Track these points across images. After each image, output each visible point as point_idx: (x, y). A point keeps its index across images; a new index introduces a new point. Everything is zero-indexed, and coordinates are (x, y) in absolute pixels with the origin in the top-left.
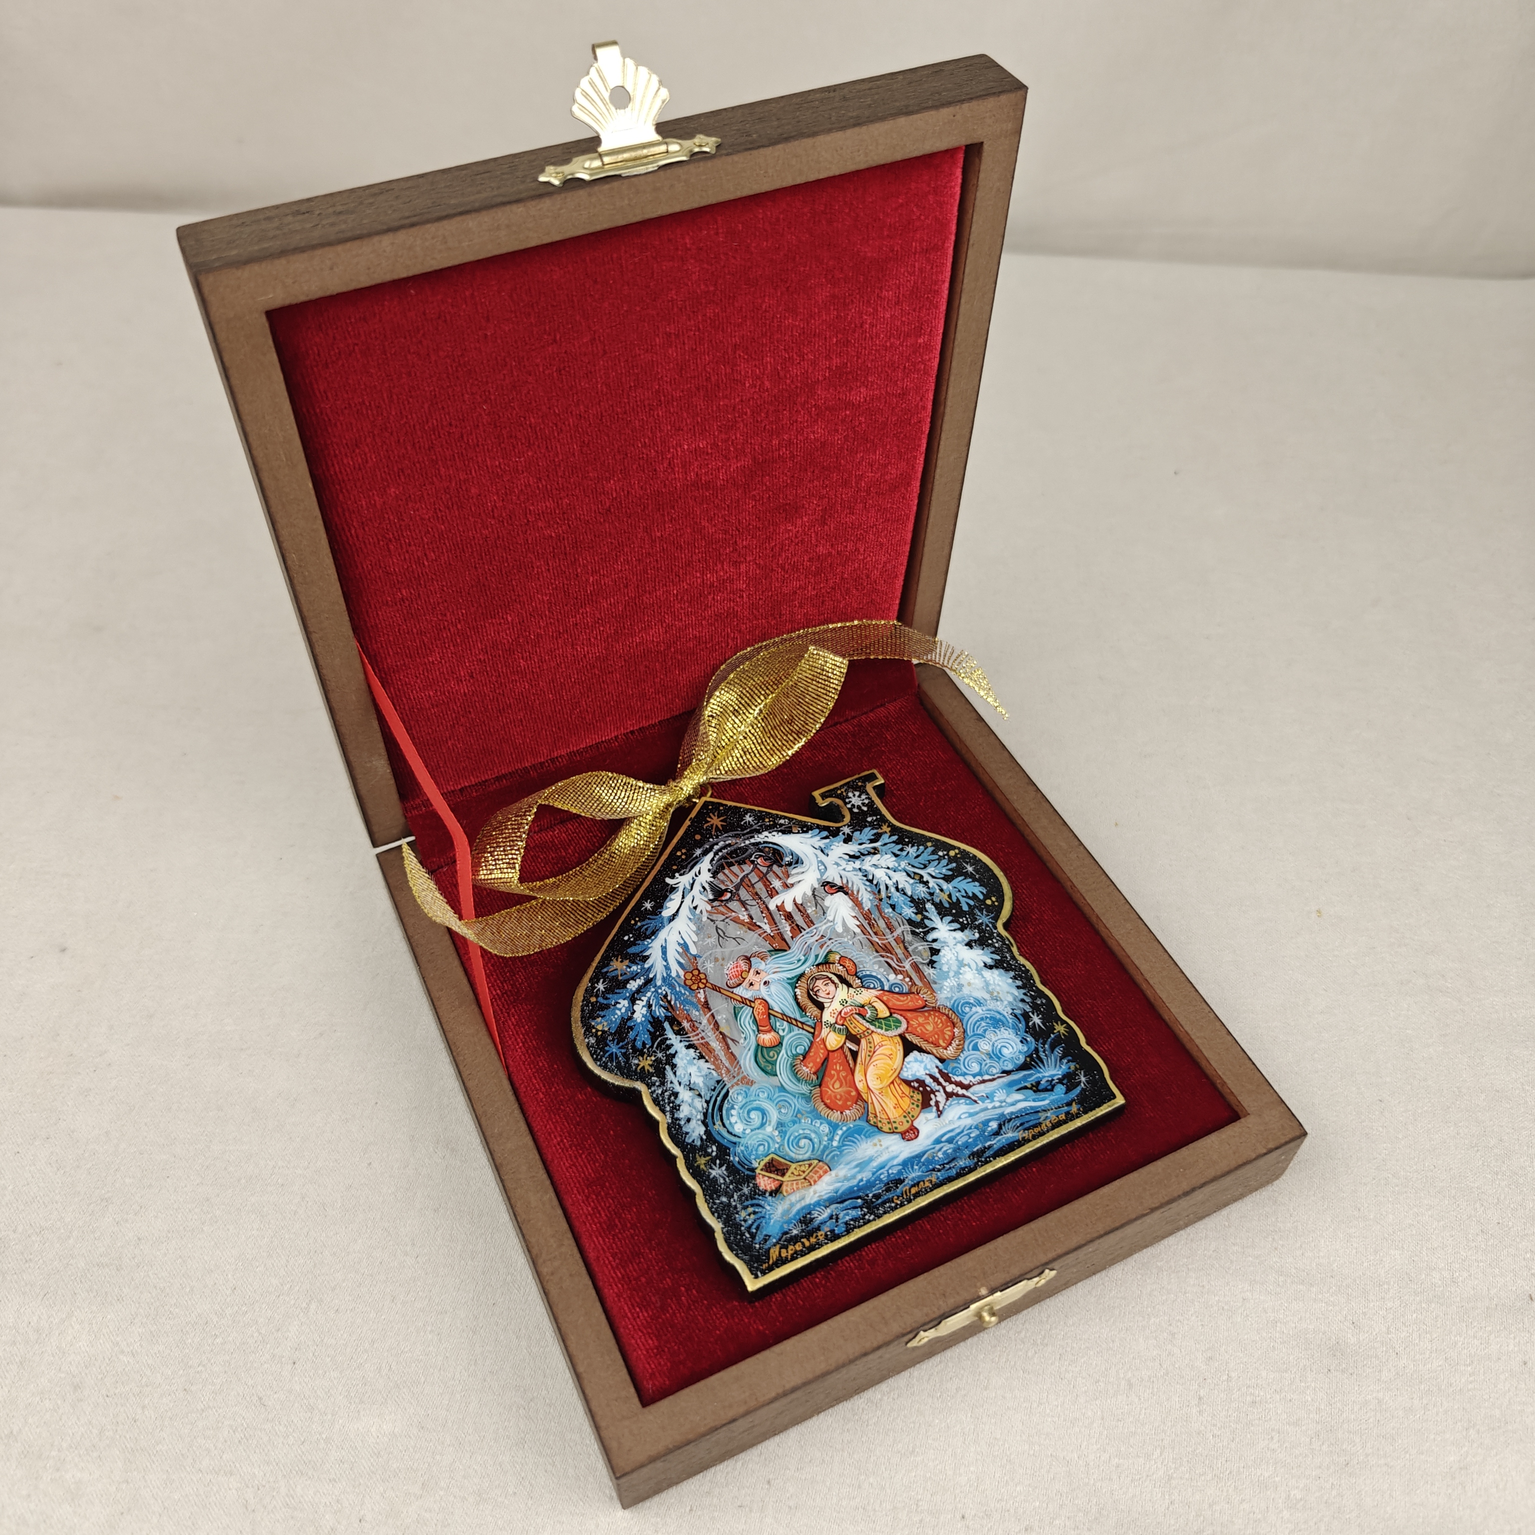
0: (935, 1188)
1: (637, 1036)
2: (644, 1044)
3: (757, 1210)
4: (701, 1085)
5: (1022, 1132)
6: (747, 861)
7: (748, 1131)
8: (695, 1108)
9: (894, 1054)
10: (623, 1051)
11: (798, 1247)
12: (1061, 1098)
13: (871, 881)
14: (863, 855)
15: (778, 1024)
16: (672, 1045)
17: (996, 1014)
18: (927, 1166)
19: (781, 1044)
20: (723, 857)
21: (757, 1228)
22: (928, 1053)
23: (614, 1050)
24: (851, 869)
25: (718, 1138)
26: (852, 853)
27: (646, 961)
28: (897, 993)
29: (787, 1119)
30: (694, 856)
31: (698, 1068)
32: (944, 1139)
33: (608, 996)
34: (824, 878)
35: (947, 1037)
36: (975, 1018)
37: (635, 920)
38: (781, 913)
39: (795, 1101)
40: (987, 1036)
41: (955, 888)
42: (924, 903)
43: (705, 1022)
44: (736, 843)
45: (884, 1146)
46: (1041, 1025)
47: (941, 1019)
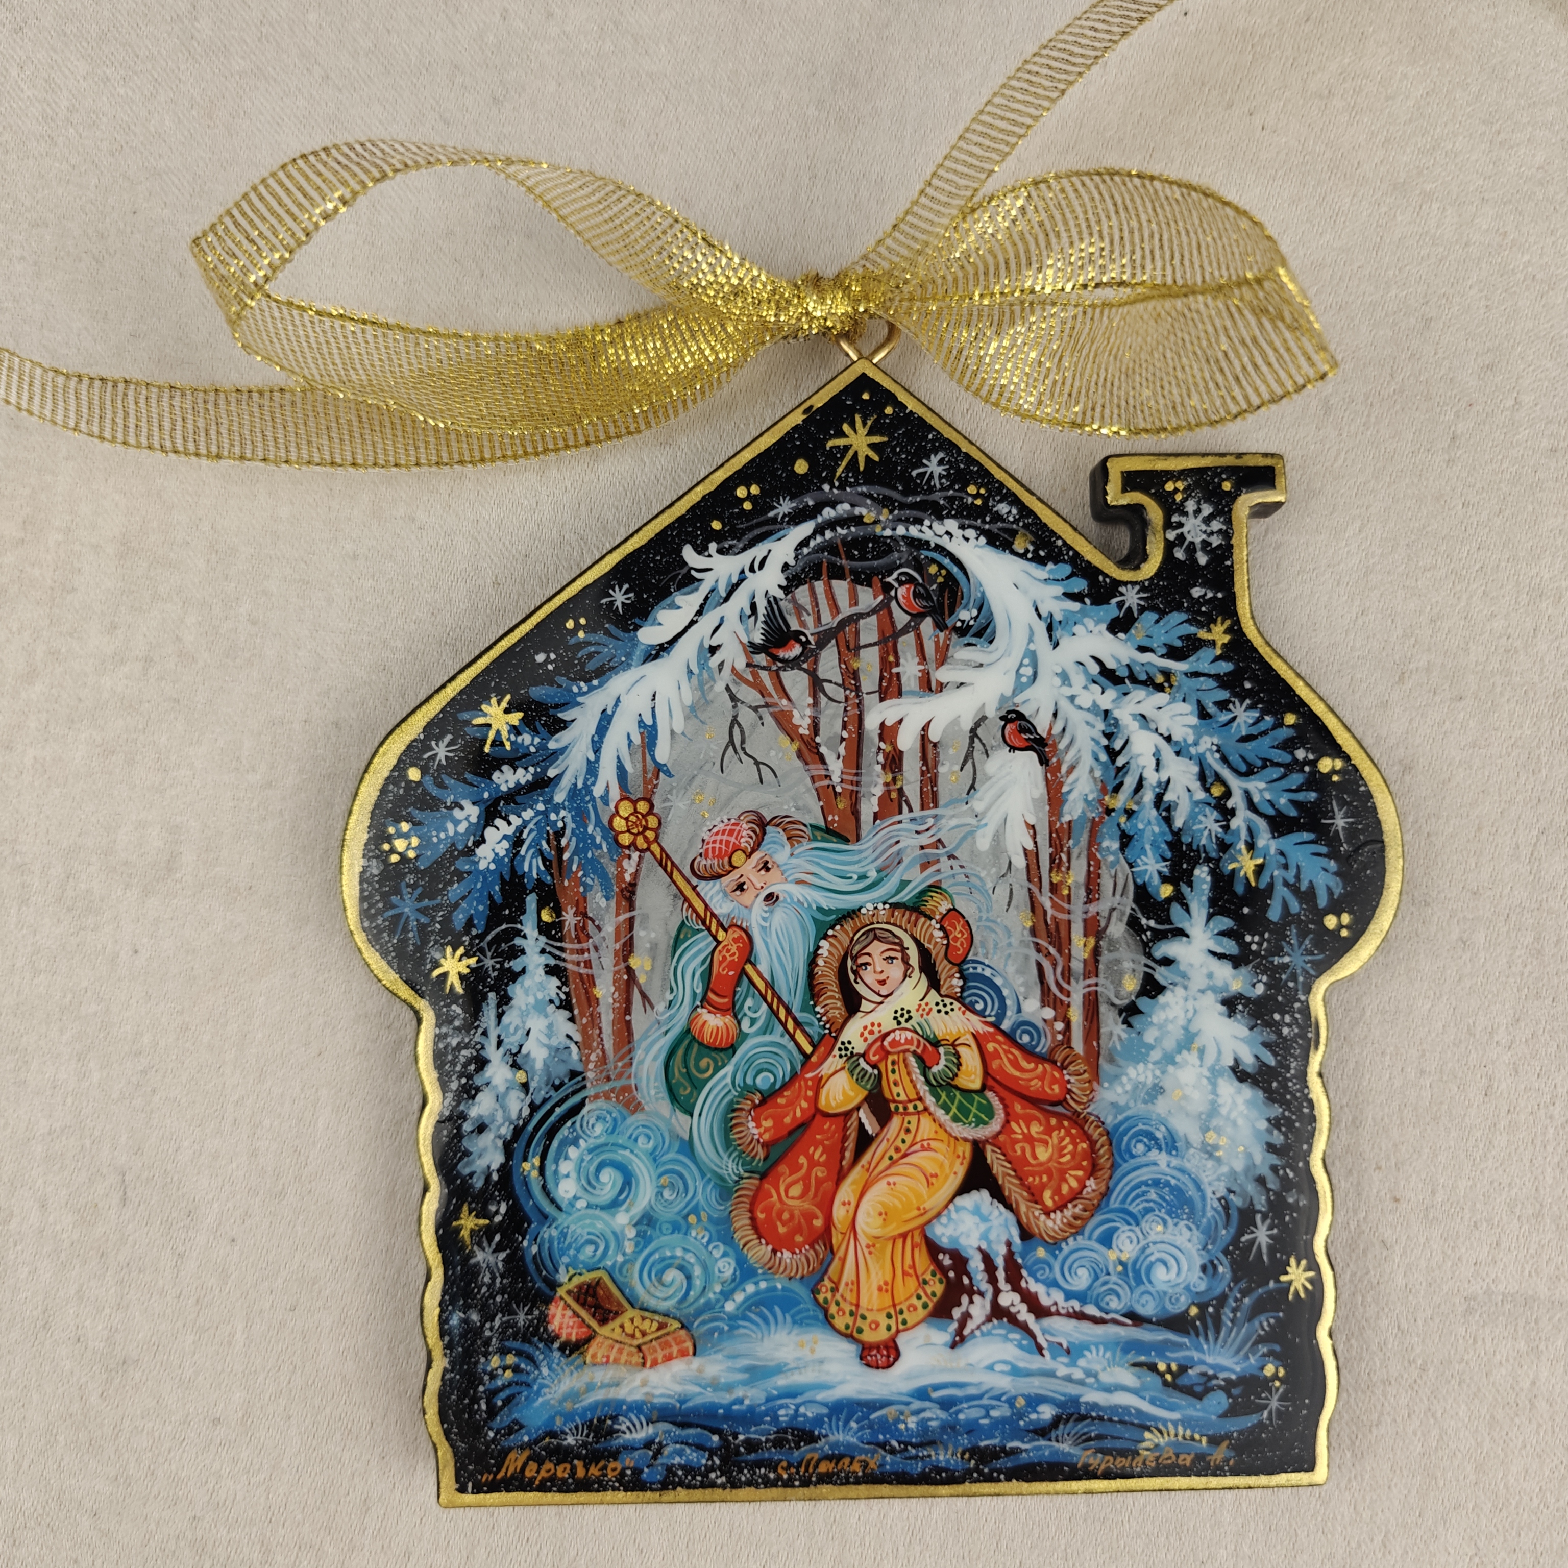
0: (866, 1483)
1: (463, 898)
2: (469, 924)
3: (523, 1366)
4: (539, 1065)
5: (1089, 1452)
6: (876, 580)
7: (581, 1204)
8: (504, 1108)
9: (941, 1178)
10: (423, 920)
11: (562, 1472)
12: (1208, 1423)
13: (1113, 754)
14: (1134, 679)
15: (749, 1002)
16: (523, 952)
17: (1191, 1185)
18: (875, 1433)
19: (732, 1049)
20: (830, 548)
21: (507, 1401)
22: (1008, 1206)
23: (407, 910)
24: (1087, 704)
25: (519, 1190)
26: (1110, 664)
27: (557, 731)
28: (1021, 1047)
29: (666, 1214)
30: (771, 514)
31: (550, 1026)
32: (935, 1395)
33: (449, 782)
34: (1018, 700)
35: (1065, 1189)
36: (1145, 1174)
37: (577, 623)
38: (883, 745)
39: (700, 1185)
40: (1143, 1224)
41: (1282, 854)
42: (1195, 862)
43: (609, 929)
44: (876, 522)
45: (819, 1355)
46: (1264, 1250)
47: (1075, 1145)
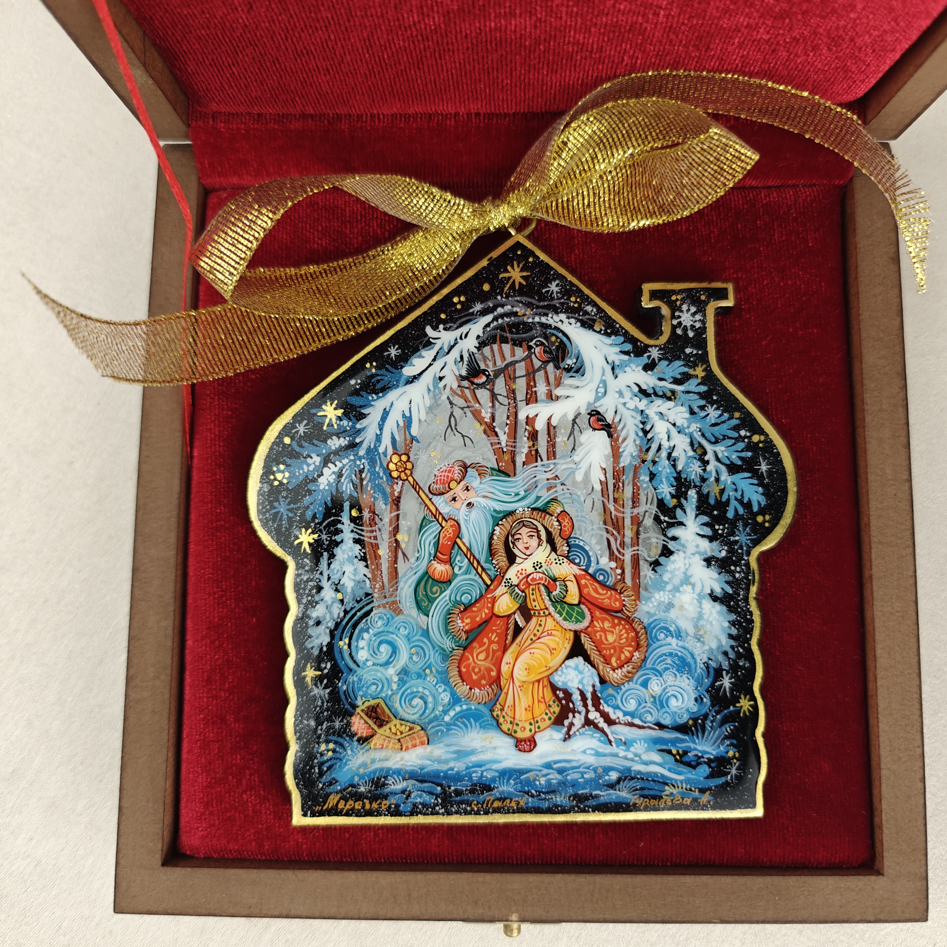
0: (518, 812)
1: (311, 504)
2: (314, 517)
3: (338, 749)
4: (349, 590)
5: (636, 797)
6: (524, 344)
7: (369, 663)
8: (330, 612)
9: (558, 650)
10: (291, 515)
12: (699, 782)
13: (646, 432)
14: (656, 394)
15: (458, 558)
17: (689, 656)
18: (523, 786)
19: (450, 582)
20: (501, 328)
21: (329, 768)
22: (593, 666)
23: (282, 510)
24: (632, 407)
25: (337, 656)
26: (644, 387)
27: (361, 419)
28: (599, 582)
29: (414, 669)
30: (471, 311)
31: (355, 570)
32: (555, 766)
33: (305, 444)
34: (597, 404)
35: (623, 657)
36: (665, 650)
37: (371, 364)
38: (527, 427)
39: (432, 653)
40: (664, 676)
41: (734, 484)
42: (688, 488)
43: (386, 520)
44: (524, 315)
45: (494, 744)
46: (727, 690)
47: (628, 634)
